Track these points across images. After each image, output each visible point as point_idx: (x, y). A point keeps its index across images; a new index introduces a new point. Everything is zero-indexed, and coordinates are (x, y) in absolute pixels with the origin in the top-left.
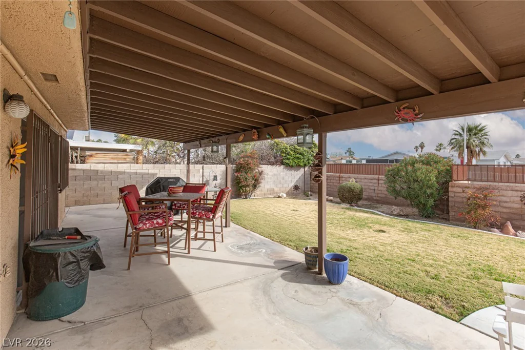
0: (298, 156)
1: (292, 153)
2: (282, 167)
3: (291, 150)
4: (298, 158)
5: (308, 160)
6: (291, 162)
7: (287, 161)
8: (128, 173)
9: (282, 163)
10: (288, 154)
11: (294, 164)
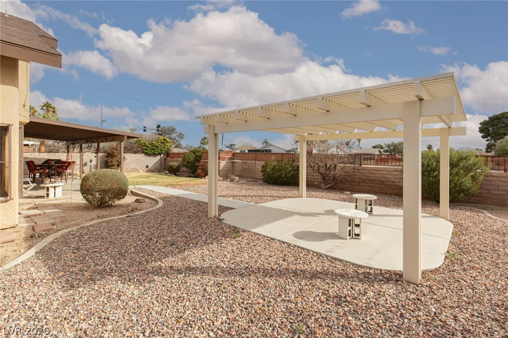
0: (154, 148)
1: (150, 146)
2: (143, 154)
3: (150, 144)
4: (154, 149)
5: (162, 150)
6: (149, 152)
7: (146, 151)
8: (38, 158)
9: (143, 153)
10: (147, 147)
11: (151, 153)
